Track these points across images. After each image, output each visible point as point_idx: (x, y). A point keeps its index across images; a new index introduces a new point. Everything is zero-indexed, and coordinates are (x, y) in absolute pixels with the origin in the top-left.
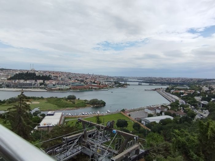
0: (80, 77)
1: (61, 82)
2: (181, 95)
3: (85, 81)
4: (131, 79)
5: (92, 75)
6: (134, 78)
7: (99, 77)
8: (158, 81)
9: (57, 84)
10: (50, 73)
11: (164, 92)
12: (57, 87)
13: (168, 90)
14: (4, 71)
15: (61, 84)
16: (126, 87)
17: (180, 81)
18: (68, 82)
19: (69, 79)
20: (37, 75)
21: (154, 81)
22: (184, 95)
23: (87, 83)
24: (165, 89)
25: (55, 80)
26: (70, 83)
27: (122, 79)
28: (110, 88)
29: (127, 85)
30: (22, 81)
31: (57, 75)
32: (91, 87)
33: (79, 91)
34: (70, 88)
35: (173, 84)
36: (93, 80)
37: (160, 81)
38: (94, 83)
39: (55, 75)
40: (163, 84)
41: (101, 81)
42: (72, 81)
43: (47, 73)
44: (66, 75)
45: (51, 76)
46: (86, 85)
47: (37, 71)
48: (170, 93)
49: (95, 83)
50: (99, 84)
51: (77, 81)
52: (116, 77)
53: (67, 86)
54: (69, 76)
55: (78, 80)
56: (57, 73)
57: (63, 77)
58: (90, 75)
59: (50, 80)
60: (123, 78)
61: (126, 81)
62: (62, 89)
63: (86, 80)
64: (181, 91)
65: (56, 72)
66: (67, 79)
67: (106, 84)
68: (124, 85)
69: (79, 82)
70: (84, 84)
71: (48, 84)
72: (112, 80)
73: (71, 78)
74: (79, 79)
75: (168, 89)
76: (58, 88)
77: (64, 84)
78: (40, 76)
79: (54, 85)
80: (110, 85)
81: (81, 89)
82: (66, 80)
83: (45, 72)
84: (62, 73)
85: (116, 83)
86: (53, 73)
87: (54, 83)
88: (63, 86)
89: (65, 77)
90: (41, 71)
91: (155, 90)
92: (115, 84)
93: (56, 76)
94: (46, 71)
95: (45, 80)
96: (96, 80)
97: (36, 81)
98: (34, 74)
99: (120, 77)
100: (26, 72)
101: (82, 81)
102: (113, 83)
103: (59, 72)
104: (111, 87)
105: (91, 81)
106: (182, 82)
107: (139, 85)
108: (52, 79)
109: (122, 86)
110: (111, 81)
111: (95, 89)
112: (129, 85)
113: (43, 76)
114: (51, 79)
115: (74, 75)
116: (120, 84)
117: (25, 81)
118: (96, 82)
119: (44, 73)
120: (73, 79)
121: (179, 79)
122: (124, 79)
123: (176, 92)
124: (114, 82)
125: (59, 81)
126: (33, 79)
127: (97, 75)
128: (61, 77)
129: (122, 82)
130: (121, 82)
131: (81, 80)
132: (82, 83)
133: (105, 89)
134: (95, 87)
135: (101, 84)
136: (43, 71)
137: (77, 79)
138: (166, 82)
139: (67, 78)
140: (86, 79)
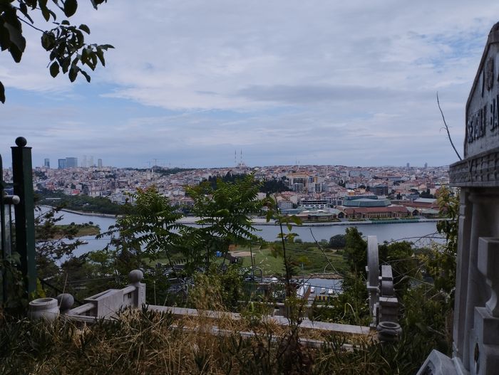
0: (375, 178)
1: (315, 196)
3: (394, 192)
9: (305, 202)
10: (284, 171)
12: (301, 211)
14: (179, 174)
15: (314, 202)
18: (336, 196)
19: (340, 187)
23: (399, 197)
25: (297, 190)
26: (342, 198)
31: (302, 177)
33: (371, 222)
34: (341, 215)
36: (423, 186)
38: (426, 195)
39: (297, 177)
42: (349, 191)
43: (277, 171)
44: (329, 175)
45: (286, 181)
46: (393, 203)
47: (252, 169)
49: (431, 197)
51: (363, 191)
53: (332, 207)
54: (340, 176)
55: (368, 189)
56: (304, 169)
57: (320, 181)
59: (283, 193)
62: (317, 217)
63: (395, 188)
65: (301, 168)
66: (332, 186)
69: (372, 194)
70: (389, 201)
73: (347, 182)
74: (371, 185)
76: (305, 213)
77: (325, 202)
78: (258, 181)
79: (294, 206)
81: (378, 217)
82: (330, 190)
83: (271, 170)
84: (319, 168)
86: (294, 172)
87: (294, 198)
88: (321, 209)
89: (327, 181)
90: (260, 168)
93: (301, 181)
94: (276, 168)
95: (272, 193)
96: (433, 186)
100: (226, 173)
101: (382, 190)
103: (310, 166)
105: (413, 190)
108: (290, 187)
111: (429, 216)
113: (266, 181)
114: (288, 190)
118: (433, 192)
119: (269, 174)
120: (353, 186)
125: (309, 193)
128: (314, 183)
131: (377, 187)
132: (382, 198)
134: (427, 208)
136: (266, 168)
137: (366, 185)
139: (332, 184)
140: (396, 183)
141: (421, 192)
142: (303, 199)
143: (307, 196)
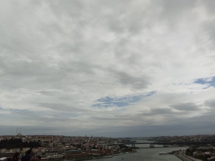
0: (76, 141)
1: (53, 149)
2: (208, 159)
3: (83, 147)
4: (139, 140)
5: (91, 138)
6: (143, 139)
7: (100, 139)
8: (173, 141)
9: (48, 152)
10: (39, 138)
11: (184, 155)
12: (46, 156)
13: (189, 153)
15: (52, 152)
16: (135, 152)
17: (201, 139)
19: (63, 145)
20: (23, 141)
21: (169, 141)
22: (212, 158)
23: (85, 149)
24: (185, 152)
25: (44, 146)
26: (64, 150)
27: (128, 141)
28: (114, 154)
29: (135, 148)
30: (4, 151)
31: (48, 140)
32: (90, 154)
34: (64, 157)
35: (193, 143)
36: (93, 144)
37: (176, 141)
38: (94, 148)
39: (45, 140)
40: (180, 144)
41: (103, 145)
42: (67, 146)
43: (36, 138)
44: (59, 140)
45: (40, 142)
46: (84, 151)
47: (25, 137)
48: (193, 156)
49: (96, 148)
50: (101, 149)
51: (72, 146)
52: (120, 138)
53: (60, 154)
54: (63, 140)
55: (74, 146)
57: (55, 142)
58: (88, 138)
59: (38, 148)
60: (129, 139)
61: (133, 143)
62: (53, 159)
63: (83, 145)
64: (206, 153)
65: (47, 136)
67: (110, 149)
68: (132, 148)
69: (75, 148)
70: (82, 151)
71: (36, 152)
72: (116, 143)
73: (66, 143)
74: (75, 144)
75: (188, 151)
76: (48, 157)
77: (57, 152)
78: (27, 142)
79: (43, 154)
80: (114, 150)
82: (59, 146)
83: (33, 137)
84: (54, 136)
85: (121, 146)
86: (44, 138)
87: (43, 150)
88: (55, 155)
89: (58, 142)
90: (28, 136)
91: (173, 153)
92: (120, 148)
93: (47, 142)
94: (35, 136)
95: (33, 148)
96: (96, 144)
97: (21, 149)
98: (20, 140)
99: (126, 138)
100: (11, 138)
101: (79, 146)
102: (118, 147)
103: (50, 136)
104: (116, 153)
105: (90, 146)
106: (204, 140)
107: (151, 147)
108: (42, 145)
109: (130, 150)
110: (115, 145)
111: (96, 156)
112: (138, 148)
113: (31, 142)
114: (40, 146)
115: (69, 139)
116: (127, 147)
117: (8, 151)
118: (96, 146)
119: (32, 139)
120: (68, 144)
121: (199, 136)
122: (131, 141)
123: (199, 154)
124: (120, 145)
125: (50, 148)
126: (17, 147)
127: (97, 138)
128: (53, 143)
129: (129, 144)
130: (127, 145)
131: (77, 145)
132: (79, 149)
133: (108, 155)
134: (95, 153)
135: (103, 149)
136: (31, 136)
137: (73, 144)
138: (184, 141)
139: (60, 143)
140: (84, 143)
141: (92, 147)
142: (47, 150)
143: (49, 149)
